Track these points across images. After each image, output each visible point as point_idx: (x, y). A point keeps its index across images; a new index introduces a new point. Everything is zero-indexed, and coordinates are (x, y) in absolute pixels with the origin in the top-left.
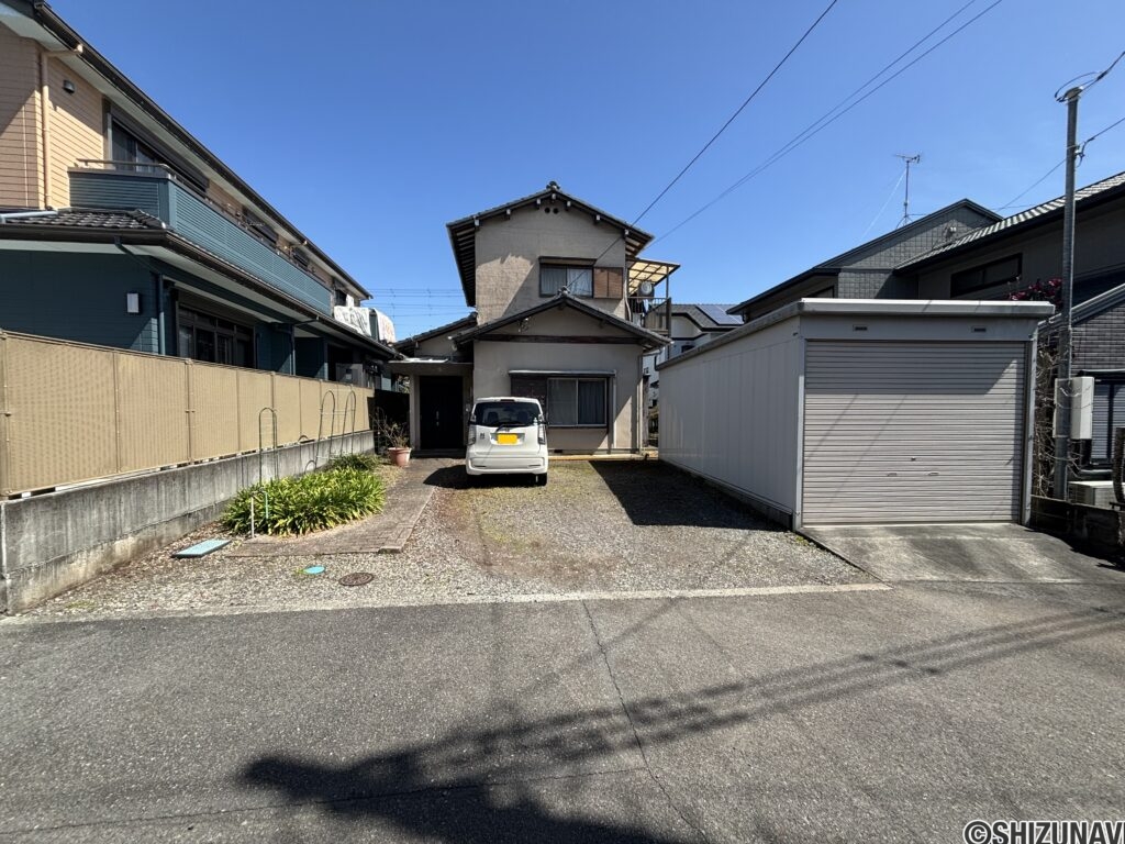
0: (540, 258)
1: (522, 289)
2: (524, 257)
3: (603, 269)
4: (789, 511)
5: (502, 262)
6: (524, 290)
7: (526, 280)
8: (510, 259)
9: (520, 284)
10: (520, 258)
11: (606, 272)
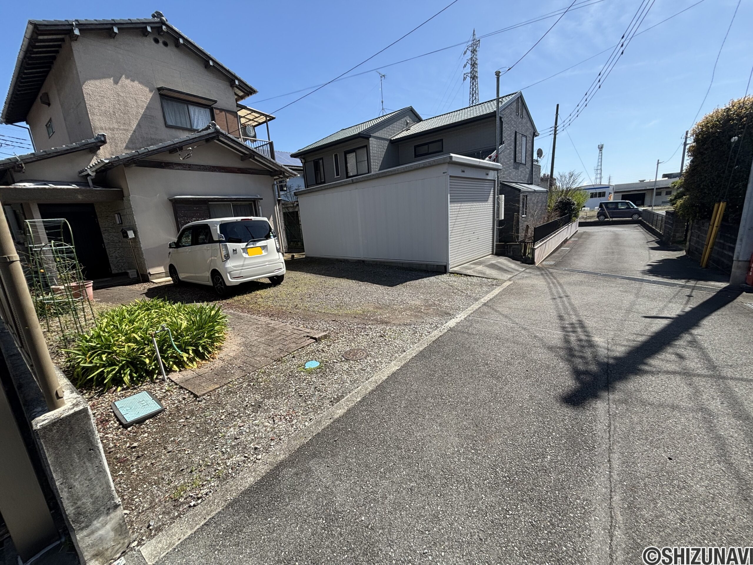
0: (159, 89)
1: (145, 116)
2: (140, 82)
3: (221, 110)
4: (445, 264)
5: (116, 82)
6: (146, 118)
7: (147, 108)
8: (125, 81)
9: (142, 111)
10: (136, 82)
11: (223, 113)
